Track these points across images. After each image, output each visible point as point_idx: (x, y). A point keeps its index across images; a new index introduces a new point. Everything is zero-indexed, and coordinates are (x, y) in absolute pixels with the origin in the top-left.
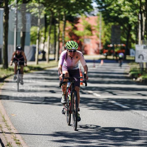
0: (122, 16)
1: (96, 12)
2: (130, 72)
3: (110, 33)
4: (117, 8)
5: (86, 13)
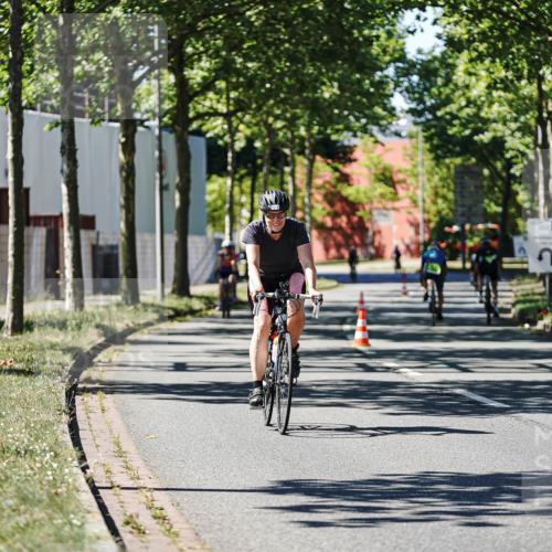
0: (486, 137)
2: (514, 305)
3: (449, 190)
4: (470, 111)
5: (375, 129)
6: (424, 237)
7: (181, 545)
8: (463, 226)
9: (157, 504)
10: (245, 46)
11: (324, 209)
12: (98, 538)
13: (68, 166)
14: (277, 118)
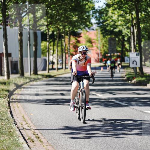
0: (117, 30)
1: (95, 27)
2: (126, 76)
3: (107, 44)
4: (113, 23)
5: (87, 28)
6: (100, 57)
7: (44, 145)
8: (111, 54)
9: (36, 133)
10: (52, 6)
11: (73, 50)
12: (23, 143)
13: (5, 40)
14: (60, 26)
